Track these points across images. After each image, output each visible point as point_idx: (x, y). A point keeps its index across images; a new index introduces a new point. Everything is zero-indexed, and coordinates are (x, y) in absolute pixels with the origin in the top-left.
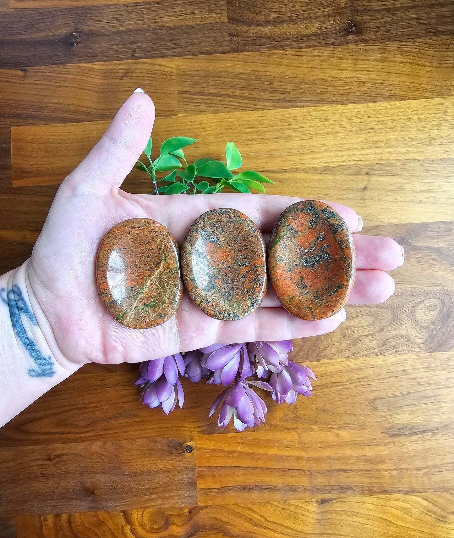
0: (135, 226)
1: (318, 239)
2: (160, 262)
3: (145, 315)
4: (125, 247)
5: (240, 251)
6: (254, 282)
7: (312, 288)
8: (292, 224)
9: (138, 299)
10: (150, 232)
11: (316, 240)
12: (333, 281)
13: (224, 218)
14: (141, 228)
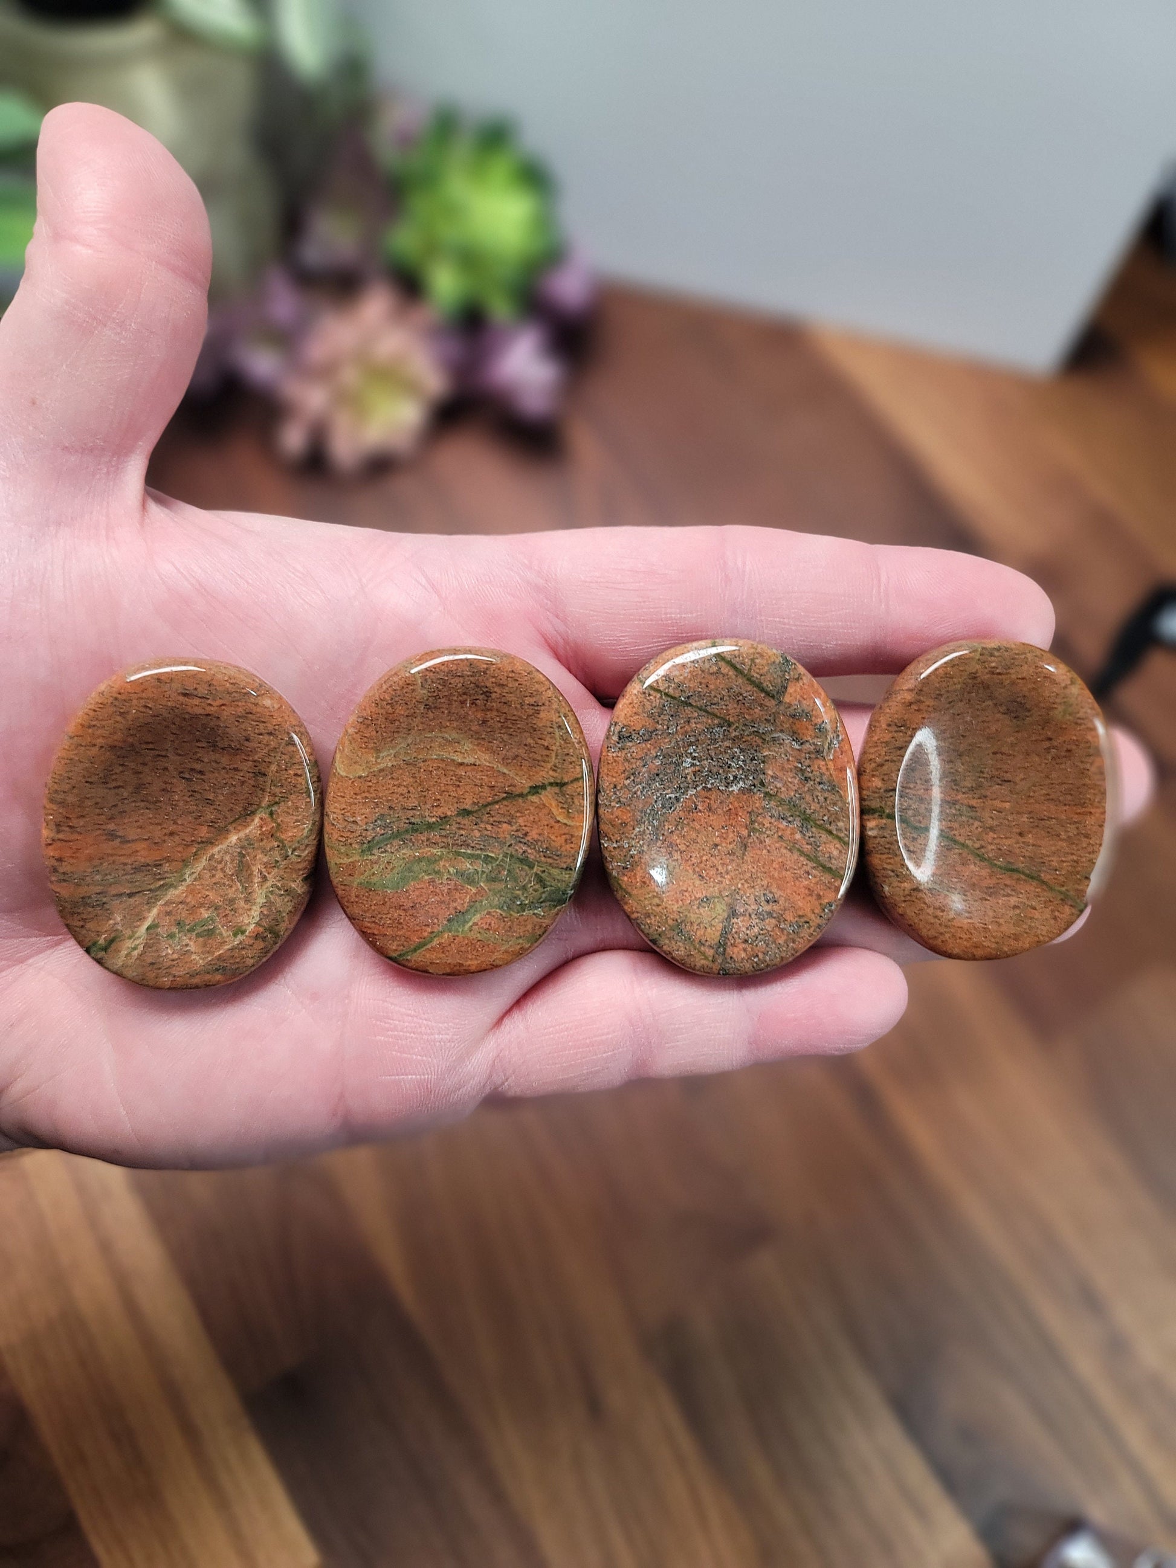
0: (195, 693)
2: (253, 813)
9: (163, 902)
14: (214, 700)
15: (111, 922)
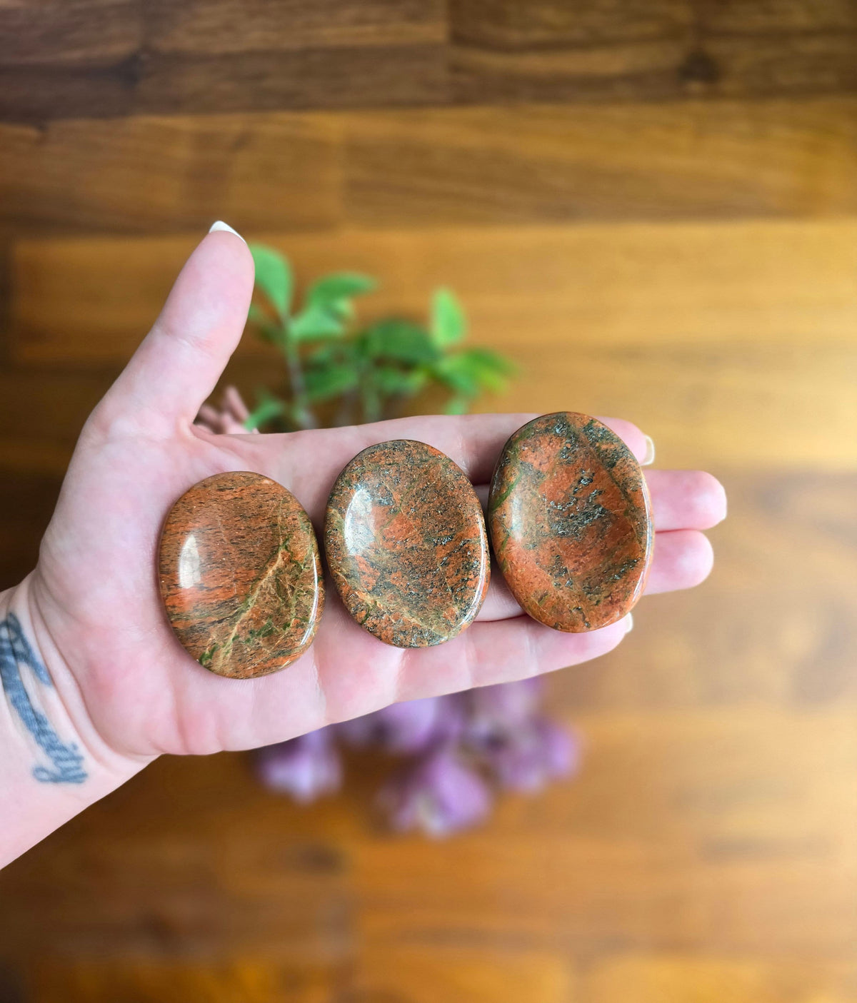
0: (225, 487)
1: (579, 482)
2: (277, 552)
3: (253, 652)
4: (210, 527)
5: (433, 517)
6: (463, 571)
7: (579, 573)
8: (530, 460)
9: (239, 622)
10: (253, 495)
11: (576, 485)
12: (616, 556)
13: (400, 458)
14: (237, 488)
15: (210, 639)
